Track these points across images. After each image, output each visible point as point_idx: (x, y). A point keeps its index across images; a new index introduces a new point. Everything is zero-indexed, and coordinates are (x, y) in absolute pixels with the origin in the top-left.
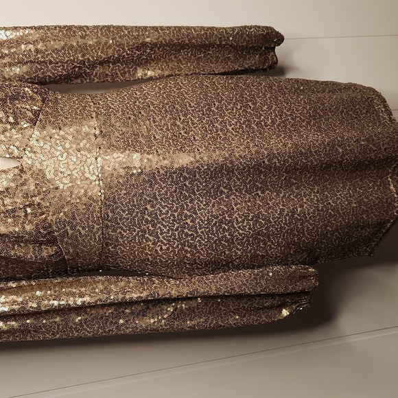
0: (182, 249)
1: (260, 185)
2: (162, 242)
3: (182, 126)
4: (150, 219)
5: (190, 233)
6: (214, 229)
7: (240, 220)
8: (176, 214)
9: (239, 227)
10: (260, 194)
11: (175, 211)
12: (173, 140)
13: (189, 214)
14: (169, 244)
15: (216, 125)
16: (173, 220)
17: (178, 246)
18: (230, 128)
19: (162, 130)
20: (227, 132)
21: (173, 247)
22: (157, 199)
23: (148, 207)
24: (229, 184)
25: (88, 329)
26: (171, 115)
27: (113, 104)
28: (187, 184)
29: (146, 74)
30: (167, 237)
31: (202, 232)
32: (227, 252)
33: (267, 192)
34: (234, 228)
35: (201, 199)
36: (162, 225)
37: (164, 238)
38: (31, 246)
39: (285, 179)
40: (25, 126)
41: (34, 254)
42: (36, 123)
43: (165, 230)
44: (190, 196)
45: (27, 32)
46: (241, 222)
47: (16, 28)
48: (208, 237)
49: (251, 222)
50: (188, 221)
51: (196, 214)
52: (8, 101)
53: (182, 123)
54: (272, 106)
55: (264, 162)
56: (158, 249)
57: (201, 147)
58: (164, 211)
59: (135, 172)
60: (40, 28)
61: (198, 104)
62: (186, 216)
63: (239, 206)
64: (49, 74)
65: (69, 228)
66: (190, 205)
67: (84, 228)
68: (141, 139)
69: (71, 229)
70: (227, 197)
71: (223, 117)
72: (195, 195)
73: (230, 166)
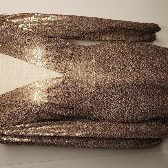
0: (119, 115)
1: (153, 93)
2: (112, 112)
3: (126, 65)
4: (109, 102)
5: (123, 109)
6: (133, 109)
7: (143, 106)
8: (119, 101)
9: (142, 109)
10: (152, 96)
11: (120, 100)
12: (123, 71)
13: (124, 102)
14: (114, 113)
15: (139, 65)
16: (118, 104)
17: (117, 114)
18: (145, 67)
19: (119, 66)
20: (144, 69)
21: (115, 114)
22: (113, 95)
23: (110, 97)
24: (141, 91)
25: (77, 145)
26: (122, 60)
27: (100, 53)
28: (126, 90)
29: (106, 39)
30: (114, 110)
31: (128, 110)
32: (135, 118)
33: (155, 96)
34: (140, 109)
35: (130, 96)
36: (114, 105)
37: (113, 110)
38: (64, 109)
39: (163, 91)
40: (68, 59)
41: (65, 112)
42: (71, 59)
43: (114, 107)
44: (126, 95)
45: (66, 17)
46: (143, 107)
47: (61, 15)
48: (130, 112)
49: (147, 108)
50: (124, 105)
51: (127, 102)
52: (61, 48)
53: (126, 64)
54: (160, 60)
55: (157, 84)
56: (109, 114)
57: (134, 75)
58: (115, 100)
59: (108, 83)
60: (71, 16)
61: (132, 56)
62: (123, 102)
63: (143, 100)
64: (71, 35)
65: (79, 103)
66: (125, 98)
67: (84, 104)
68: (110, 69)
69: (80, 104)
70: (140, 96)
71: (142, 62)
72: (128, 94)
73: (144, 84)
